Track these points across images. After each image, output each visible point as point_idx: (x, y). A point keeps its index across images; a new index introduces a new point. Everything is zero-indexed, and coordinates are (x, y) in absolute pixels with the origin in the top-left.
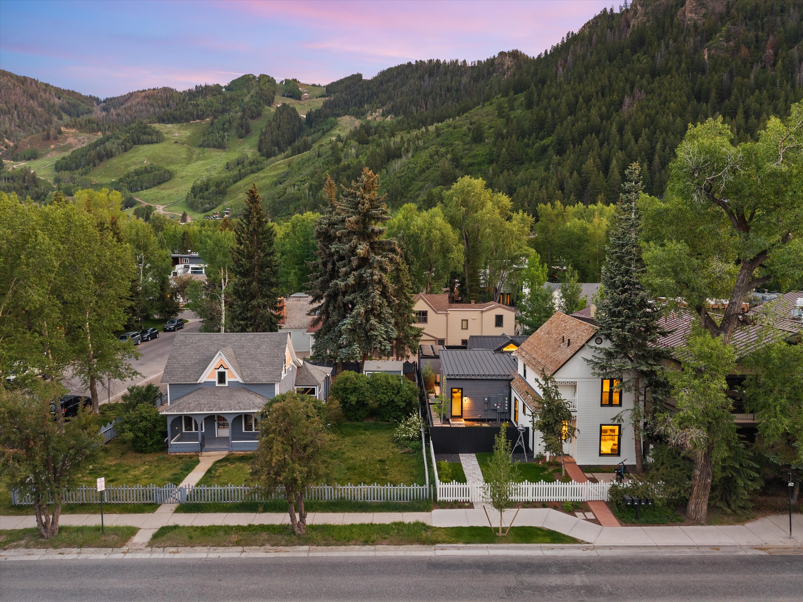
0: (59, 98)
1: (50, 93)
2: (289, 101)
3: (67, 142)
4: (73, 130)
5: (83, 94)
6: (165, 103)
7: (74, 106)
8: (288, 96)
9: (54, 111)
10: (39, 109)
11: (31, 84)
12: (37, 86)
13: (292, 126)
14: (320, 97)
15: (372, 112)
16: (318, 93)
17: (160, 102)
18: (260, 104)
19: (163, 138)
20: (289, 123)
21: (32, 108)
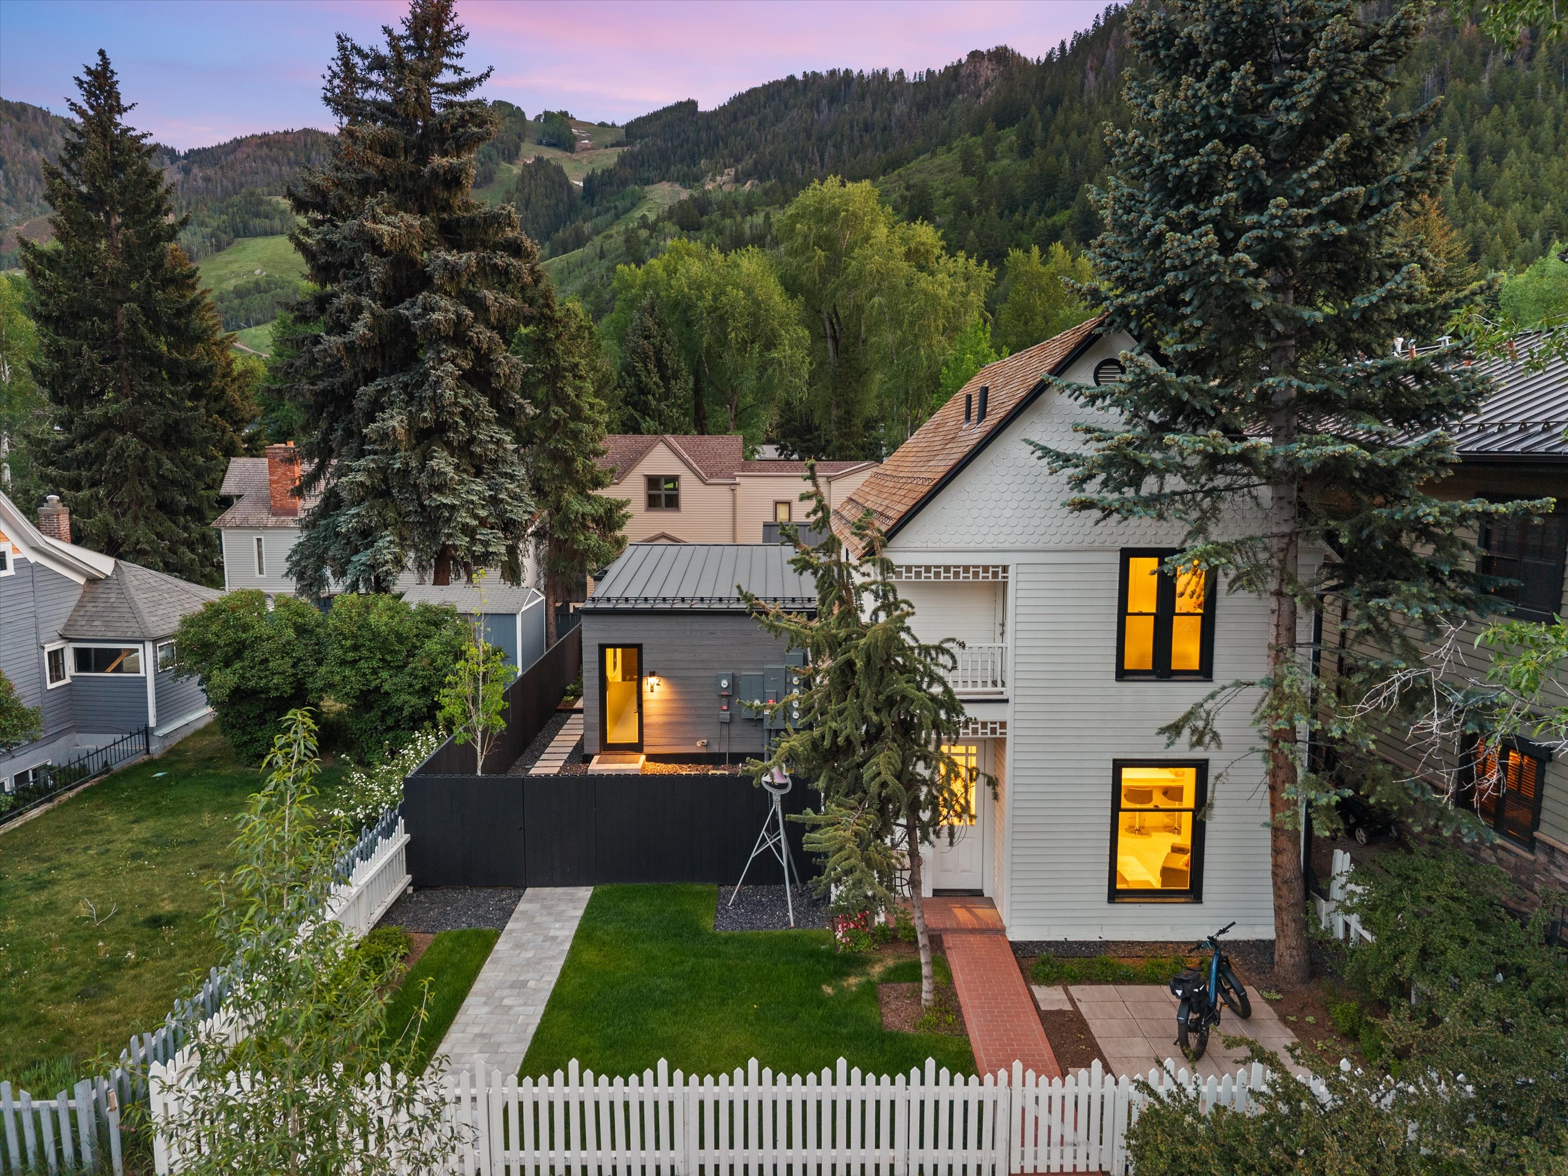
2: (549, 154)
8: (550, 145)
11: (35, 118)
12: (46, 123)
13: (553, 201)
14: (612, 146)
15: (714, 175)
16: (609, 139)
18: (492, 160)
20: (547, 196)
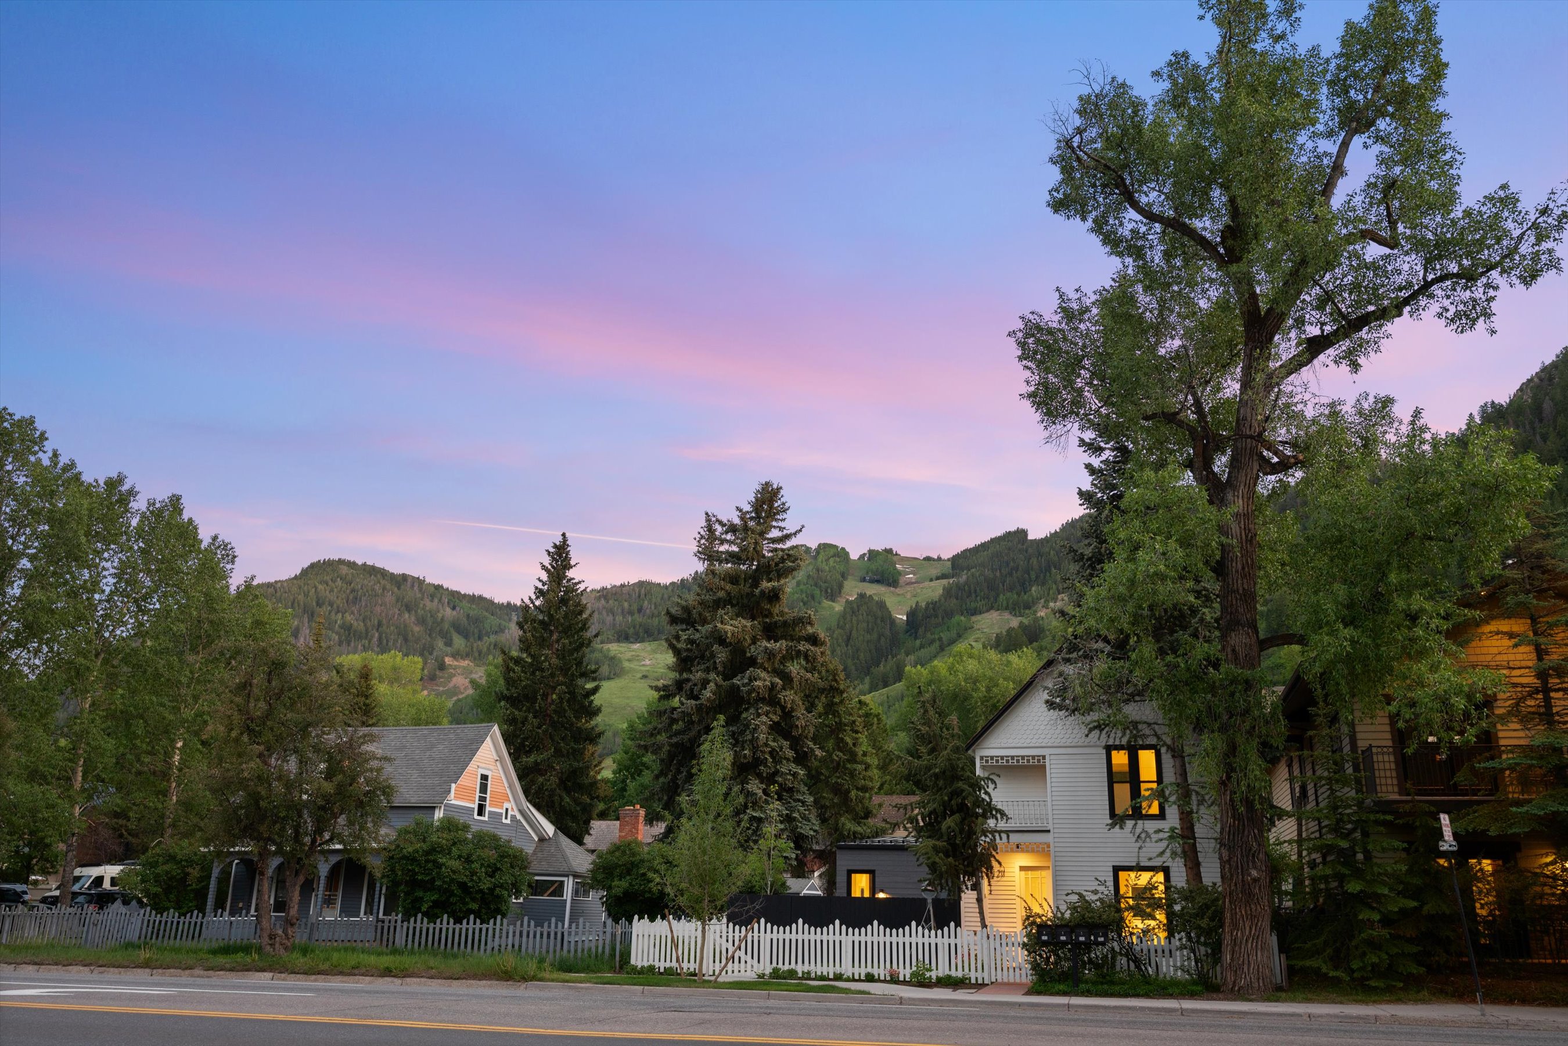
0: (454, 608)
1: (440, 601)
2: (872, 590)
3: (451, 685)
4: (465, 663)
5: (496, 601)
6: (635, 607)
7: (477, 621)
8: (872, 581)
9: (441, 631)
10: (416, 629)
11: (413, 586)
12: (420, 590)
13: (875, 636)
14: (938, 578)
15: (1047, 601)
16: (934, 572)
17: (626, 605)
18: (813, 597)
19: (622, 669)
20: (869, 631)
21: (405, 626)
